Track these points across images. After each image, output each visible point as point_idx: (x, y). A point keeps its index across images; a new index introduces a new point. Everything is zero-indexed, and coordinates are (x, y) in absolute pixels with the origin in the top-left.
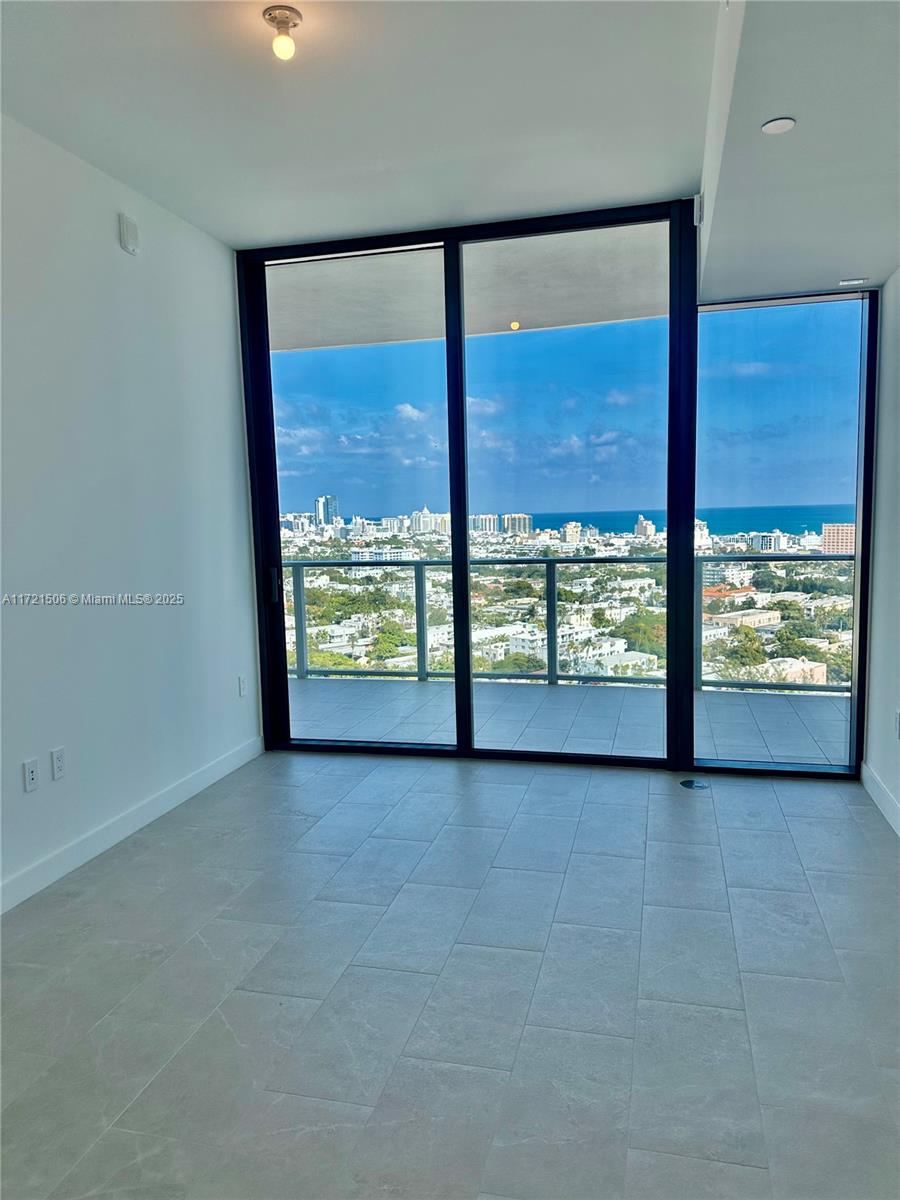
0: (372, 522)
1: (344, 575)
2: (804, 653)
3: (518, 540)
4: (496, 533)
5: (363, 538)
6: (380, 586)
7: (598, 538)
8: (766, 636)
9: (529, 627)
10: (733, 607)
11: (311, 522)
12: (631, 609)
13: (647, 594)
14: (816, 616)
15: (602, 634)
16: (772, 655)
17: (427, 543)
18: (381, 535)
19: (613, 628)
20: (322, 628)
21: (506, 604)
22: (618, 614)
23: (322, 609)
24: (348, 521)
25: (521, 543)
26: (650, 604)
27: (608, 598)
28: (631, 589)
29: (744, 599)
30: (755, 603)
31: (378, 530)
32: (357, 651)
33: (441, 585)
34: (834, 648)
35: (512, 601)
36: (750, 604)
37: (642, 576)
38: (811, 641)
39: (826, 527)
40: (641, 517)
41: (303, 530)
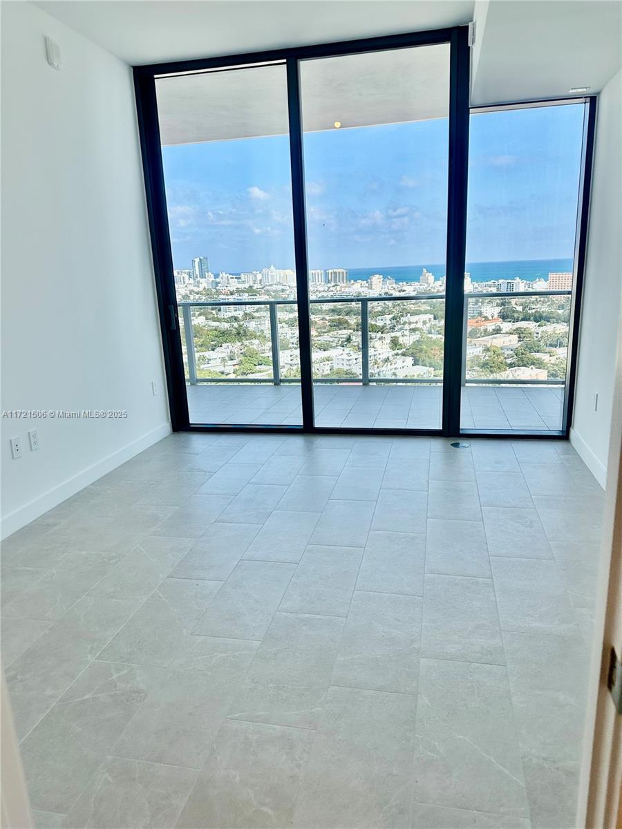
0: (234, 277)
1: (216, 316)
2: (533, 364)
3: (338, 288)
4: (323, 283)
5: (229, 288)
6: (242, 323)
7: (394, 286)
8: (507, 352)
9: (347, 351)
10: (486, 333)
11: (190, 277)
12: (416, 336)
13: (428, 325)
14: (542, 338)
15: (397, 354)
16: (511, 365)
17: (274, 291)
18: (241, 286)
19: (404, 350)
20: (202, 354)
21: (330, 335)
22: (408, 340)
23: (201, 340)
24: (216, 276)
25: (340, 291)
26: (430, 333)
27: (401, 329)
28: (417, 322)
29: (494, 327)
30: (500, 330)
31: (239, 283)
32: (227, 370)
33: (284, 322)
34: (553, 360)
35: (335, 333)
36: (498, 331)
37: (425, 312)
38: (538, 355)
39: (551, 275)
40: (425, 270)
41: (184, 283)
